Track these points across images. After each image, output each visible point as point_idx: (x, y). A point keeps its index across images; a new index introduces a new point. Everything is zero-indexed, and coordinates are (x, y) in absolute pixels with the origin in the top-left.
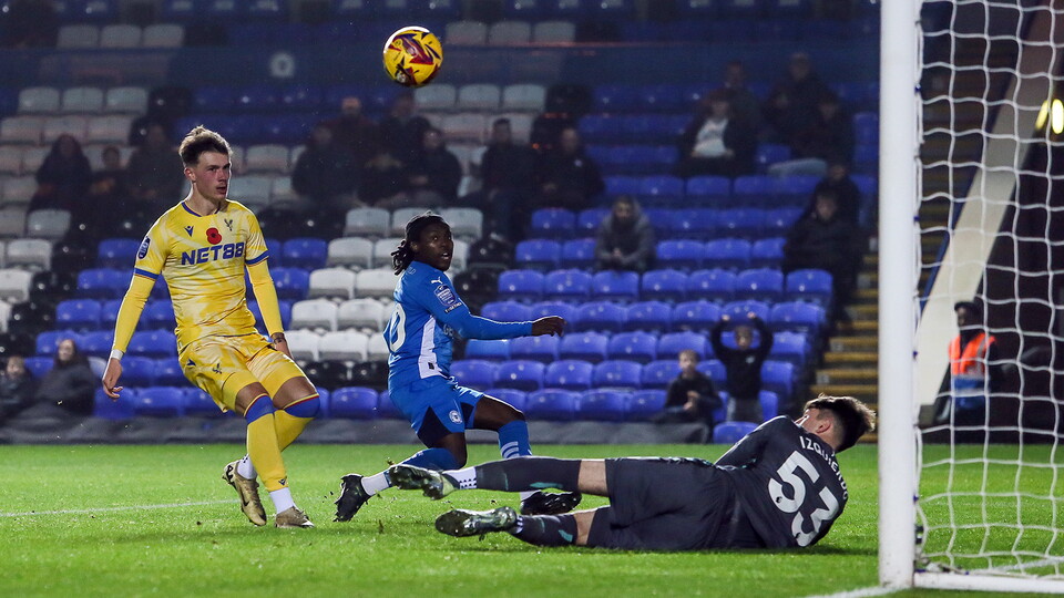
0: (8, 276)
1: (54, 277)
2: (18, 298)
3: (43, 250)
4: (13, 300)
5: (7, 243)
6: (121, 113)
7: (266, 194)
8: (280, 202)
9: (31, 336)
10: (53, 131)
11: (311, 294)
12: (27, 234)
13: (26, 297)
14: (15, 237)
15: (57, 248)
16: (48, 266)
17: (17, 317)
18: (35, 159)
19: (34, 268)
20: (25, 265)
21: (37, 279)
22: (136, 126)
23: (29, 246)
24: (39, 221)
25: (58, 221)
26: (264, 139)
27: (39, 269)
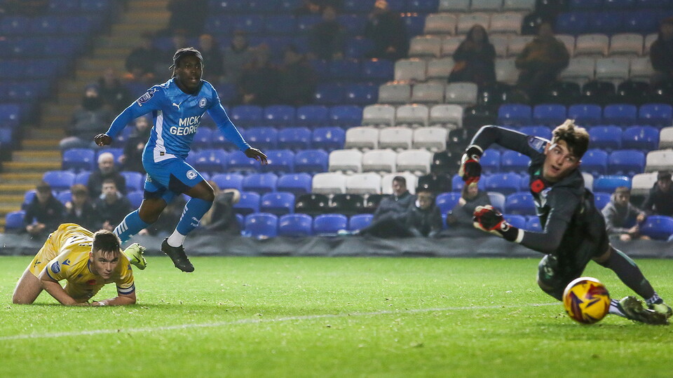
0: (431, 132)
1: (465, 132)
2: (438, 148)
3: (457, 113)
4: (435, 150)
5: (430, 108)
6: (517, 10)
7: (626, 71)
8: (636, 76)
9: (448, 177)
10: (466, 23)
11: (660, 145)
12: (445, 101)
13: (444, 147)
14: (436, 103)
15: (467, 111)
16: (460, 124)
17: (438, 162)
18: (452, 45)
19: (450, 126)
20: (444, 124)
21: (452, 134)
22: (526, 20)
23: (447, 109)
24: (455, 91)
25: (468, 91)
26: (624, 29)
27: (454, 127)
